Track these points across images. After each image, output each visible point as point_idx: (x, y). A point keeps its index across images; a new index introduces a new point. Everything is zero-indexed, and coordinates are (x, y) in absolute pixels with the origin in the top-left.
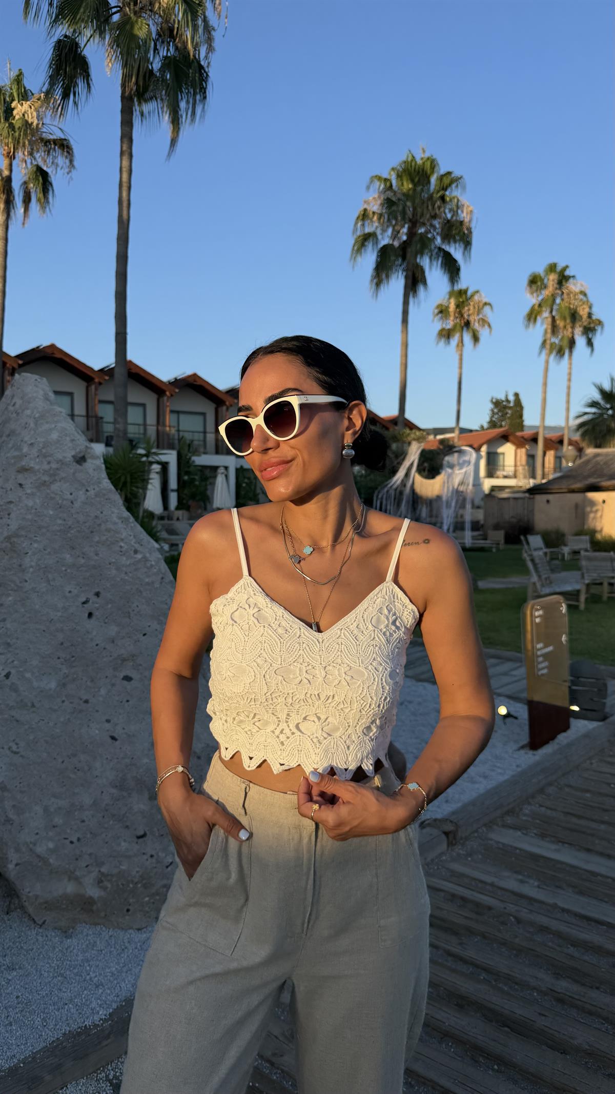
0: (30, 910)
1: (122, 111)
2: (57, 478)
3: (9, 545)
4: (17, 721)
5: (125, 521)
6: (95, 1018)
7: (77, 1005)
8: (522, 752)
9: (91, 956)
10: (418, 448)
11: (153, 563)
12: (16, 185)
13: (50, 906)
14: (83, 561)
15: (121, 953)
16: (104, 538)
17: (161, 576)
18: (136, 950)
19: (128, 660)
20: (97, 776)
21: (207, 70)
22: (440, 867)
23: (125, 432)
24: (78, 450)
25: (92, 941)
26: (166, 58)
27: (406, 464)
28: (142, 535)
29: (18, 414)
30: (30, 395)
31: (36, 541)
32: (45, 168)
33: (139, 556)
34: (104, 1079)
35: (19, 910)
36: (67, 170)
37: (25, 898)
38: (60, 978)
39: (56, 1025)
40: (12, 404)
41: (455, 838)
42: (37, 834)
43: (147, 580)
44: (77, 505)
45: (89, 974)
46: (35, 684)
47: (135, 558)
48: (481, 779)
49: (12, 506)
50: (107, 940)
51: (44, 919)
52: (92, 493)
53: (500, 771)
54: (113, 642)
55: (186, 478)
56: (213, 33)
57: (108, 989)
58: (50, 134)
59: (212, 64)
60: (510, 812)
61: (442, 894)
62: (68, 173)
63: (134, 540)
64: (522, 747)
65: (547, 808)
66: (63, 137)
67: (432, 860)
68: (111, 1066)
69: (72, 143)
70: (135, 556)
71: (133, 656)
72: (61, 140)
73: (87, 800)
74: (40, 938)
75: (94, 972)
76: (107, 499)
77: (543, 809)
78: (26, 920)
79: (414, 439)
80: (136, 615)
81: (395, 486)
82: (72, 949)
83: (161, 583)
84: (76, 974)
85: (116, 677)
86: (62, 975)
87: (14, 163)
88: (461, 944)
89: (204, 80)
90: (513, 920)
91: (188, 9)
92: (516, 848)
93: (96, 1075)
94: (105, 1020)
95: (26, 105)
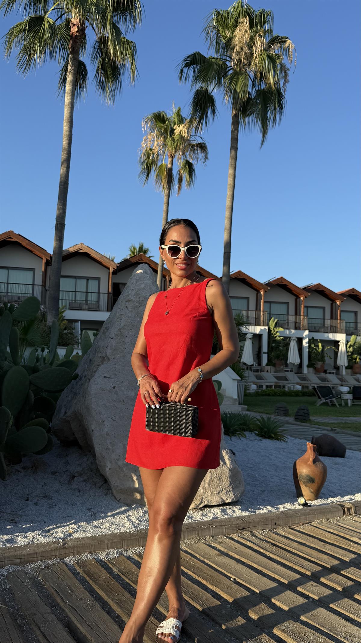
1: (233, 124)
4: (116, 407)
13: (123, 491)
21: (283, 94)
26: (258, 90)
31: (131, 331)
32: (191, 161)
36: (203, 161)
51: (120, 498)
56: (288, 72)
59: (287, 89)
62: (204, 163)
66: (202, 142)
69: (208, 145)
72: (199, 144)
78: (113, 498)
87: (174, 160)
89: (281, 100)
91: (271, 62)
95: (182, 126)
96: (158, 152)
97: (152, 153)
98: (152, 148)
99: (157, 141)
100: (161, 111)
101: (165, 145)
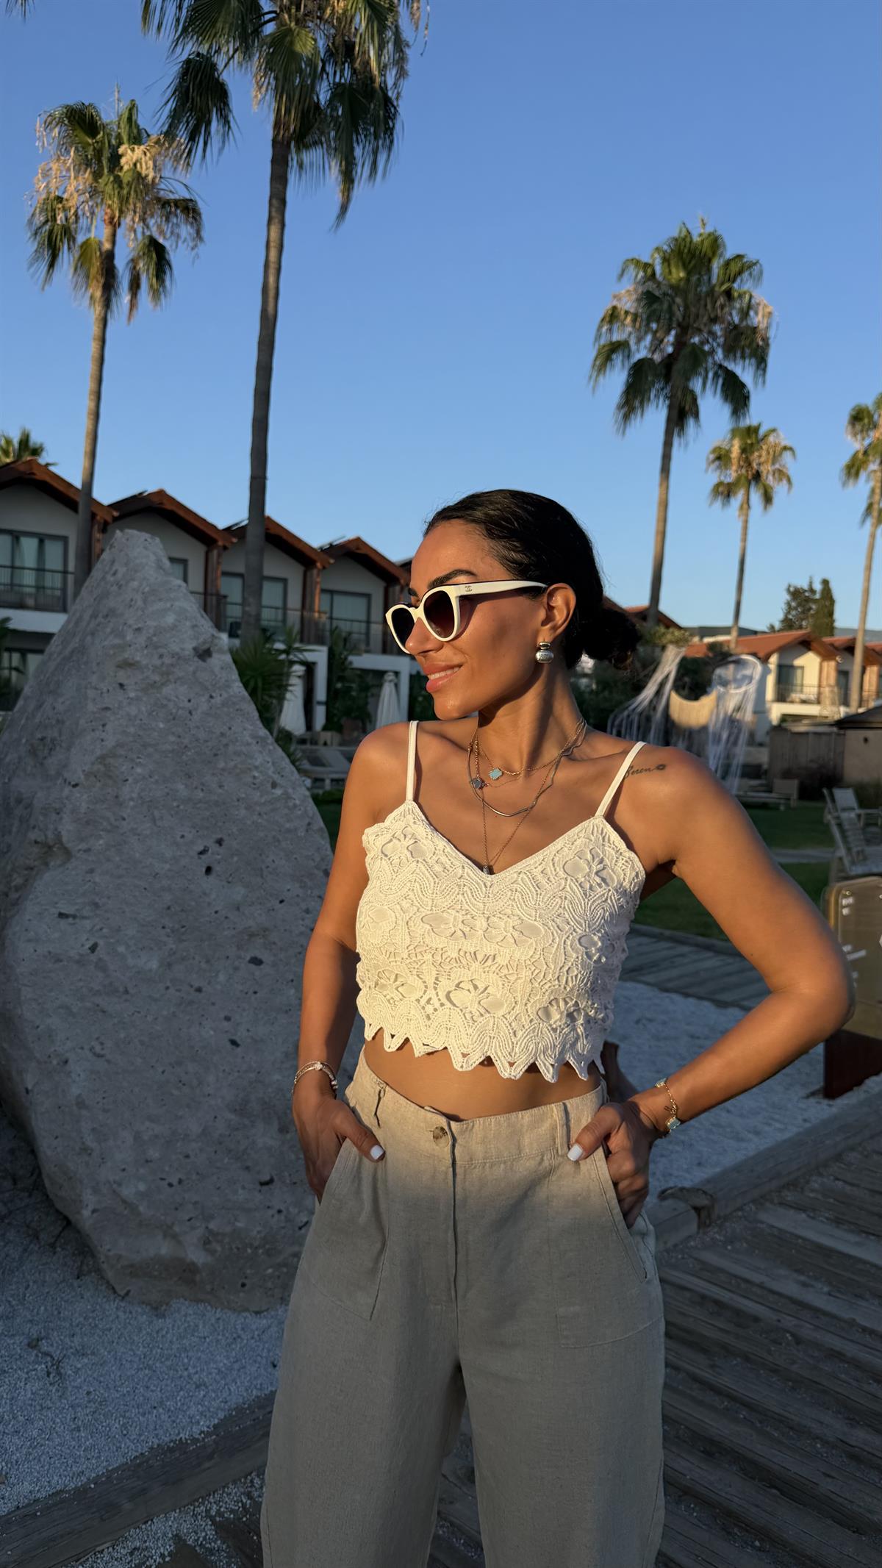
0: (110, 1274)
1: (273, 161)
2: (171, 677)
3: (102, 768)
4: (104, 1012)
5: (260, 741)
6: (194, 1430)
7: (169, 1410)
8: (812, 1100)
9: (190, 1344)
10: (677, 655)
11: (298, 802)
12: (121, 263)
13: (135, 1270)
14: (201, 795)
15: (232, 1343)
16: (232, 764)
17: (307, 820)
18: (253, 1341)
19: (258, 935)
20: (209, 1095)
21: (395, 104)
22: (686, 1256)
23: (258, 618)
24: (201, 640)
25: (192, 1324)
26: (338, 85)
27: (658, 677)
28: (283, 763)
29: (120, 587)
30: (138, 561)
31: (140, 764)
32: (161, 241)
33: (278, 792)
34: (204, 1514)
35: (93, 1274)
36: (191, 244)
37: (103, 1259)
38: (147, 1372)
39: (140, 1435)
40: (112, 572)
41: (709, 1216)
42: (124, 1170)
43: (288, 825)
44: (196, 717)
45: (186, 1369)
46: (130, 962)
47: (273, 793)
48: (750, 1136)
49: (108, 714)
50: (212, 1325)
51: (128, 1288)
52: (218, 700)
53: (778, 1125)
54: (238, 909)
55: (339, 685)
56: (407, 51)
57: (213, 1391)
58: (171, 191)
59: (403, 93)
60: (792, 1185)
61: (688, 1294)
62: (193, 249)
63: (272, 769)
64: (813, 1094)
65: (845, 1182)
66: (188, 196)
67: (675, 1246)
68: (214, 1497)
69: (202, 206)
70: (273, 791)
71: (265, 930)
72: (186, 200)
73: (195, 1128)
74: (121, 1314)
75: (194, 1367)
76: (237, 710)
77: (840, 1184)
78: (104, 1287)
79: (671, 642)
80: (271, 873)
81: (639, 709)
82: (164, 1332)
83: (307, 831)
84: (170, 1368)
85: (239, 957)
86: (149, 1367)
87: (120, 232)
88: (713, 1366)
89: (390, 118)
90: (790, 1338)
91: (373, 16)
92: (798, 1237)
93: (192, 1508)
94: (208, 1434)
95: (139, 151)
96: (78, 208)
97: (63, 207)
98: (60, 195)
99: (75, 178)
100: (87, 104)
101: (94, 192)
